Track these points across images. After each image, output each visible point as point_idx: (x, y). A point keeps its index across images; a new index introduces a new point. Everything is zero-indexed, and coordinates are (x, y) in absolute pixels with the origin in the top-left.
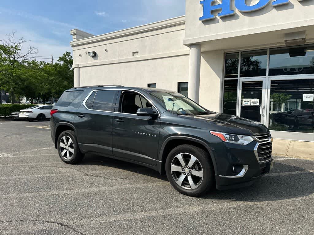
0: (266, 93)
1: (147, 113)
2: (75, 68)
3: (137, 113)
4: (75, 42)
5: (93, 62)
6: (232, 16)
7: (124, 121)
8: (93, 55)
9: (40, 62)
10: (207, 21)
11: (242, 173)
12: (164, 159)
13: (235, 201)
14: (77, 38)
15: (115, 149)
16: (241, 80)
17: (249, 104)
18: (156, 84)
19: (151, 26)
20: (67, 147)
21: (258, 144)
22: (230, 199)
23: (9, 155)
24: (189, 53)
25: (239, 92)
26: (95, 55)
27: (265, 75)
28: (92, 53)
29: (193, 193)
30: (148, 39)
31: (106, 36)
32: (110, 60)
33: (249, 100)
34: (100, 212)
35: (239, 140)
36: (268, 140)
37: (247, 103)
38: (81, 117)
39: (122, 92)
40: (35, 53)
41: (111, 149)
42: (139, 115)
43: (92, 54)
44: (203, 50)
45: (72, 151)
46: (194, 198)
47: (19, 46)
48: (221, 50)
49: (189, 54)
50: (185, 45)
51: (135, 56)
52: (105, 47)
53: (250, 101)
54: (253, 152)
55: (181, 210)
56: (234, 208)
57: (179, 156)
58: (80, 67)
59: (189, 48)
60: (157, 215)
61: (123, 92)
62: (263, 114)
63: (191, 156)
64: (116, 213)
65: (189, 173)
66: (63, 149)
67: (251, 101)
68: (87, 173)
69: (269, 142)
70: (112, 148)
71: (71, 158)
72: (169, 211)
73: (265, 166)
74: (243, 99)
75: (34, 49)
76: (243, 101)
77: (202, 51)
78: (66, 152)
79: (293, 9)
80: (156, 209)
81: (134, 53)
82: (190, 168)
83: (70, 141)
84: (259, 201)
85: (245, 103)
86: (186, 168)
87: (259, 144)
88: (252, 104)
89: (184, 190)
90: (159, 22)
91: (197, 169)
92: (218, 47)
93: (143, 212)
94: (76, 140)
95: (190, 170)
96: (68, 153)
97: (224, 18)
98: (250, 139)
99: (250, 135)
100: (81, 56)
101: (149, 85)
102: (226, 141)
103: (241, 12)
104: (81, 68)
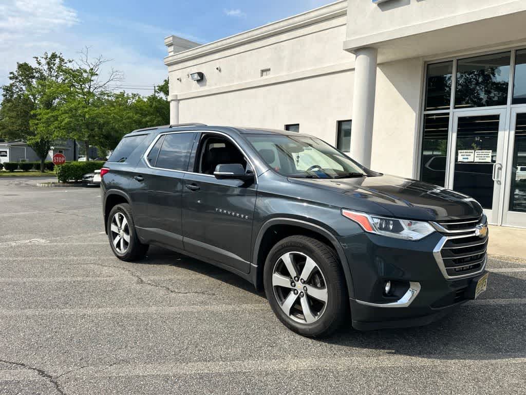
0: (506, 138)
1: (232, 173)
2: (172, 102)
3: (215, 173)
4: (171, 58)
5: (198, 90)
7: (199, 189)
8: (199, 78)
9: (132, 94)
10: (387, 2)
11: (406, 300)
12: (261, 262)
13: (393, 353)
14: (175, 51)
15: (186, 239)
17: (471, 159)
18: (298, 125)
19: (291, 21)
20: (121, 231)
21: (445, 239)
22: (384, 348)
23: (43, 241)
24: (353, 67)
25: (453, 137)
26: (201, 78)
27: (506, 104)
28: (196, 74)
29: (308, 330)
30: (287, 45)
31: (219, 44)
32: (225, 86)
33: (471, 152)
34: (122, 354)
35: (402, 229)
36: (474, 232)
37: (467, 158)
38: (139, 181)
39: (201, 136)
40: (120, 79)
41: (180, 237)
42: (219, 177)
43: (196, 77)
44: (380, 59)
45: (127, 238)
46: (310, 341)
47: (96, 69)
48: (417, 58)
49: (353, 69)
50: (347, 50)
51: (264, 77)
52: (218, 64)
53: (472, 155)
54: (431, 255)
55: (273, 365)
56: (383, 370)
57: (287, 258)
58: (179, 100)
59: (355, 56)
60: (222, 371)
61: (203, 135)
62: (499, 179)
63: (306, 258)
64: (149, 360)
65: (303, 291)
66: (115, 235)
67: (476, 154)
68: (143, 279)
69: (475, 236)
70: (182, 237)
71: (126, 250)
72: (249, 365)
73: (466, 286)
74: (459, 151)
75: (117, 73)
76: (460, 154)
77: (378, 61)
78: (120, 239)
80: (225, 359)
81: (263, 71)
82: (304, 282)
83: (125, 221)
84: (444, 358)
85: (463, 158)
86: (298, 281)
87: (448, 241)
88: (477, 160)
89: (294, 324)
90: (305, 14)
91: (319, 285)
92: (411, 52)
93: (198, 363)
94: (132, 221)
95: (305, 285)
96: (122, 241)
98: (427, 229)
99: (426, 221)
100: (180, 81)
101: (288, 127)
102: (373, 232)
104: (181, 102)
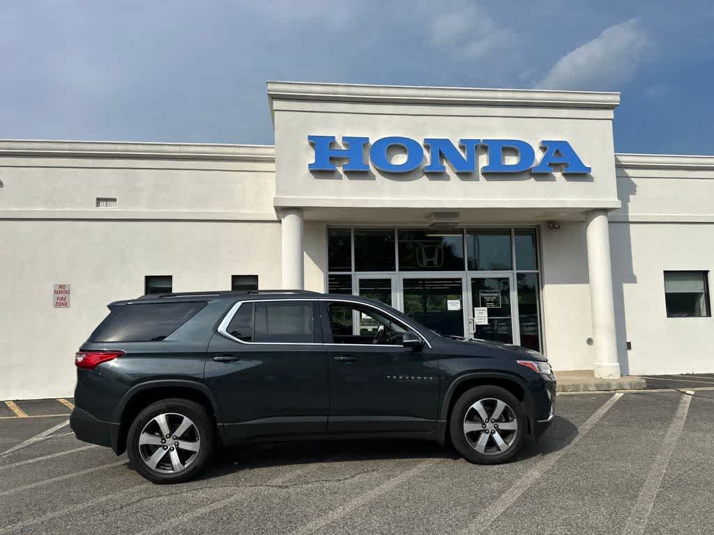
0: (397, 298)
3: (405, 341)
6: (362, 174)
7: (355, 360)
10: (321, 171)
15: (332, 419)
16: (357, 276)
18: (170, 277)
20: (172, 440)
29: (504, 457)
32: (12, 210)
38: (225, 361)
45: (193, 446)
48: (321, 222)
50: (274, 207)
57: (477, 406)
63: (496, 401)
65: (494, 429)
66: (150, 449)
70: (327, 417)
71: (186, 466)
78: (169, 452)
79: (448, 182)
81: (99, 200)
83: (187, 423)
86: (489, 422)
89: (489, 458)
91: (504, 420)
95: (496, 423)
96: (174, 454)
97: (351, 174)
102: (540, 372)
103: (378, 170)
